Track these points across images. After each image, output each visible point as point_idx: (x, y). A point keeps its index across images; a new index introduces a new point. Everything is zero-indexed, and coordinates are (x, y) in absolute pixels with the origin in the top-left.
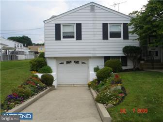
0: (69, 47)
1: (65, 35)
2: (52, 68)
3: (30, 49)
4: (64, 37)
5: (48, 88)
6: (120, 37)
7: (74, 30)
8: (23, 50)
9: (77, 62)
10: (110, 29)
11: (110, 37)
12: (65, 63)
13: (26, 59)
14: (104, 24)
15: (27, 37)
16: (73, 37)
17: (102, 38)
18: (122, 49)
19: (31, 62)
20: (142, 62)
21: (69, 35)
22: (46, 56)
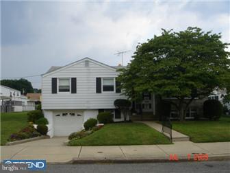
0: (64, 100)
1: (61, 88)
2: (48, 120)
3: (29, 98)
4: (60, 91)
5: (42, 136)
6: (113, 90)
7: (69, 84)
8: (20, 100)
9: (73, 114)
10: (103, 83)
11: (104, 90)
12: (61, 115)
13: (23, 111)
14: (97, 78)
15: (26, 81)
16: (68, 91)
17: (95, 91)
18: (113, 102)
19: (28, 114)
20: (134, 114)
21: (65, 88)
22: (42, 108)
